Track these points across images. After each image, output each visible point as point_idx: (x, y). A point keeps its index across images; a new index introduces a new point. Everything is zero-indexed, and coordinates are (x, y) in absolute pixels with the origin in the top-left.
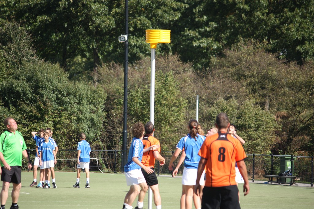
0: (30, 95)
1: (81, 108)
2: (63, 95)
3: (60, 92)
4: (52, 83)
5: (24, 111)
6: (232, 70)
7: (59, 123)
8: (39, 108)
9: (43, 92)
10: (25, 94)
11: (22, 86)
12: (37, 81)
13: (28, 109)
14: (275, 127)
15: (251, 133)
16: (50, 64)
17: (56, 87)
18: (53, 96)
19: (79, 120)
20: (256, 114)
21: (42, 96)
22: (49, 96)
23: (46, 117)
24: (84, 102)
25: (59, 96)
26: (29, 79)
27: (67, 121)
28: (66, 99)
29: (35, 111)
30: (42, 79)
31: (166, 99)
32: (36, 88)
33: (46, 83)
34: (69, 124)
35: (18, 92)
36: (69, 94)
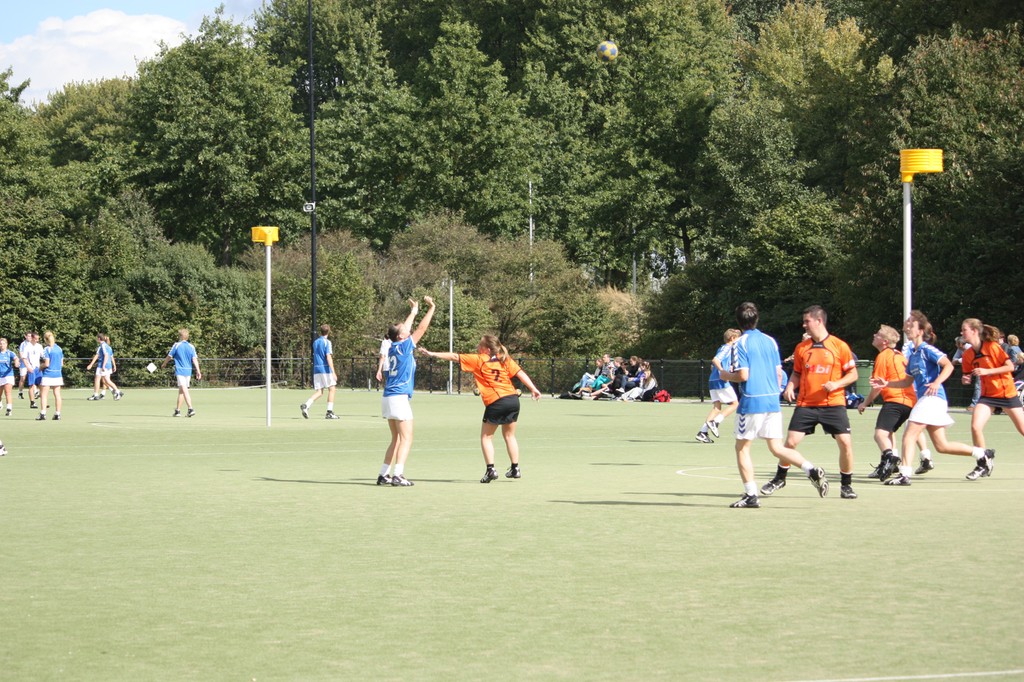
0: (170, 286)
1: (237, 302)
2: (212, 287)
3: (209, 282)
4: (197, 270)
5: (164, 309)
6: (424, 248)
7: (209, 323)
8: (182, 304)
9: (187, 282)
10: (163, 285)
11: (160, 274)
12: (178, 268)
13: (169, 305)
14: (490, 323)
15: (463, 331)
16: (192, 246)
17: (204, 276)
18: (200, 287)
19: (234, 319)
20: (468, 306)
21: (185, 287)
22: (195, 286)
23: (193, 316)
24: (241, 294)
25: (208, 287)
26: (168, 266)
27: (220, 321)
28: (217, 291)
29: (177, 308)
30: (184, 265)
31: (348, 289)
32: (178, 279)
33: (191, 270)
34: (222, 325)
35: (154, 283)
36: (220, 285)
